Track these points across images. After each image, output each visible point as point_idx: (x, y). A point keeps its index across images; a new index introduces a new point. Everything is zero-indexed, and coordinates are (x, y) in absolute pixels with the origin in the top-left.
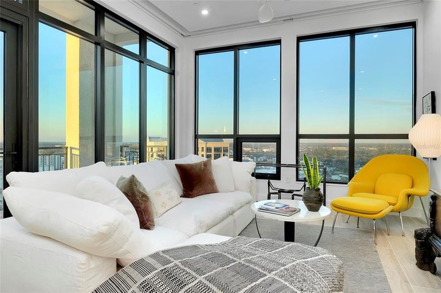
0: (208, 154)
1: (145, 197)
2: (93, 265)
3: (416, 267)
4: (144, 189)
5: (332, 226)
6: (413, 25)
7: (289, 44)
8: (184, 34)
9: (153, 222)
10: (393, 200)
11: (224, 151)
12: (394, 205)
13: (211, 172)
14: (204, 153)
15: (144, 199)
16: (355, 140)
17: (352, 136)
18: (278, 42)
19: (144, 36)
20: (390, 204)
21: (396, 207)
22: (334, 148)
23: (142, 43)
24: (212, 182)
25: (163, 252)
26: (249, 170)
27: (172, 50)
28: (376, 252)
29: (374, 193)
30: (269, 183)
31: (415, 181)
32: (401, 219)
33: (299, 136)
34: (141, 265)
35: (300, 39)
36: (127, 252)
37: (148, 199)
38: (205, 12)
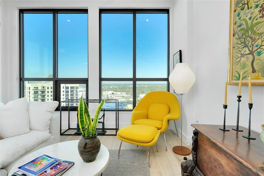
0: (66, 90)
6: (167, 11)
14: (64, 90)
16: (137, 82)
17: (135, 80)
20: (158, 129)
29: (147, 118)
31: (171, 109)
32: (165, 138)
33: (101, 79)
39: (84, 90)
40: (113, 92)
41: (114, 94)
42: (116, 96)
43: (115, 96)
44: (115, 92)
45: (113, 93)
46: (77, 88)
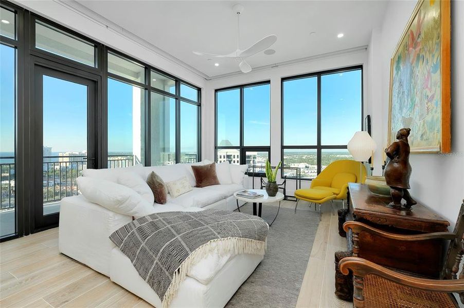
1: (161, 185)
2: (116, 218)
3: (339, 234)
4: (161, 180)
5: (295, 208)
6: (360, 67)
7: (276, 83)
8: (207, 79)
9: (165, 200)
10: (336, 192)
11: (254, 158)
12: (337, 195)
13: (214, 171)
15: (160, 186)
17: (319, 147)
18: (268, 82)
19: (178, 81)
20: (334, 194)
21: (338, 196)
22: (338, 156)
23: (177, 86)
24: (215, 178)
25: (158, 214)
26: (243, 170)
27: (199, 90)
28: (318, 225)
29: (331, 187)
30: (261, 179)
33: (283, 147)
34: (142, 220)
35: (283, 79)
36: (136, 213)
37: (163, 186)
38: (217, 65)
39: (263, 160)
40: (308, 165)
41: (308, 168)
42: (313, 171)
43: (310, 171)
44: (310, 166)
45: (306, 167)
46: (255, 157)
